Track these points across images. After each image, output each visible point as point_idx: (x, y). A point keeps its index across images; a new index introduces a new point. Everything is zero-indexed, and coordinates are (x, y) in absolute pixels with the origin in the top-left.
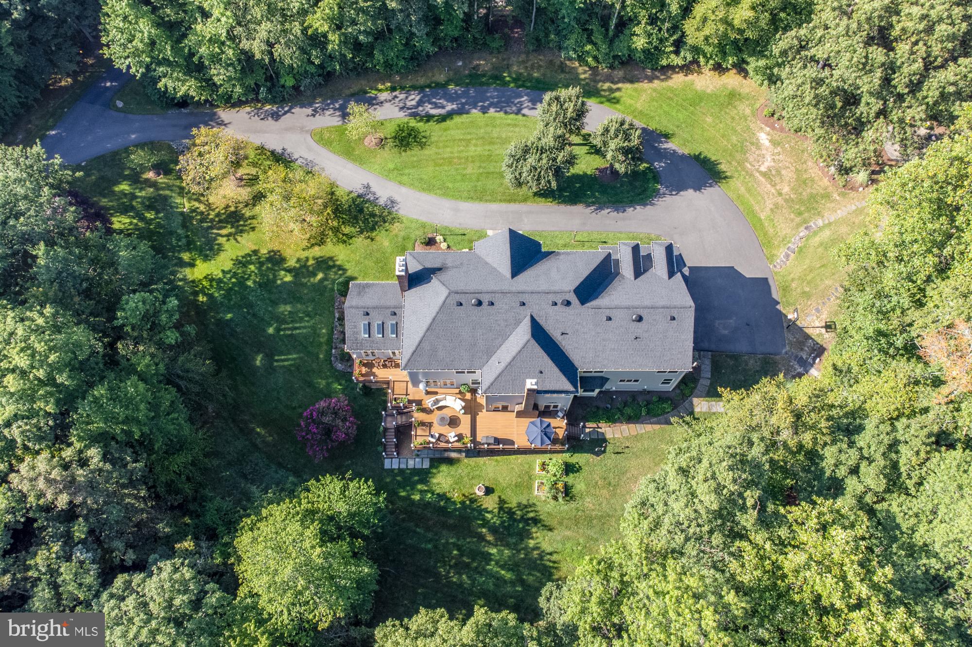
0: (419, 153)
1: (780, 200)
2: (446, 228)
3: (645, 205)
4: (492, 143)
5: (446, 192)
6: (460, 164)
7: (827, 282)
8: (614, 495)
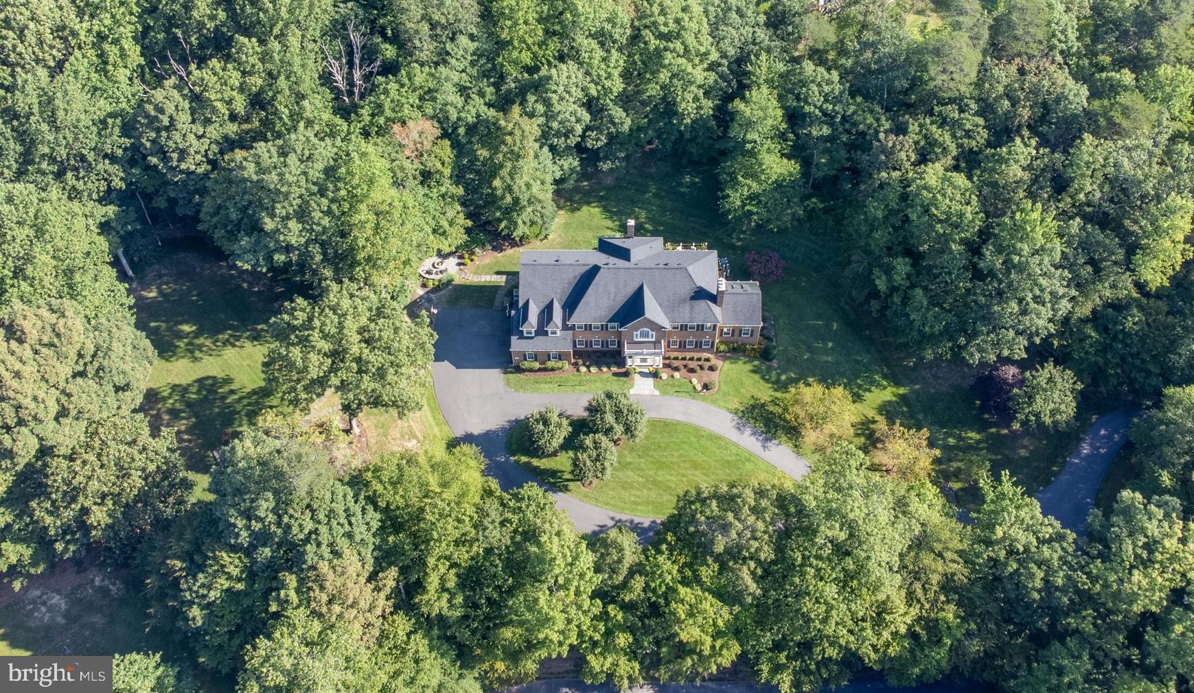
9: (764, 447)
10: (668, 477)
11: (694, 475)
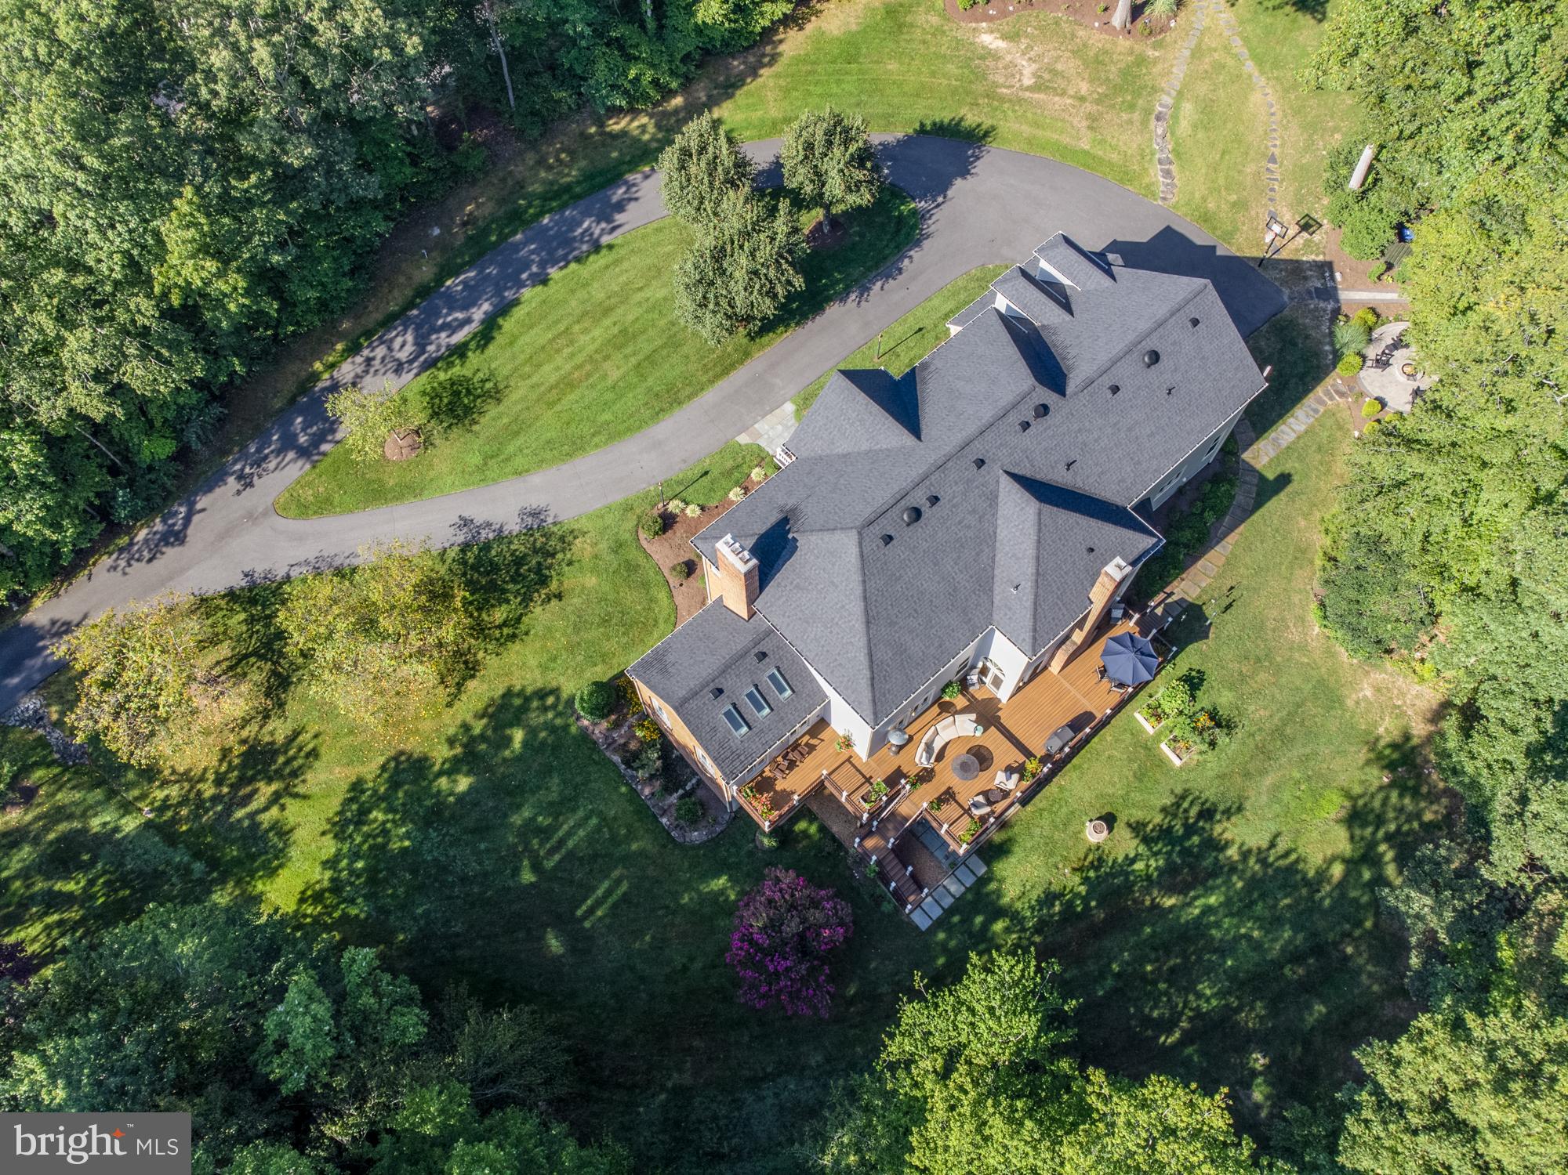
0: (501, 408)
1: (1089, 107)
2: (667, 483)
3: (918, 243)
4: (607, 311)
5: (614, 433)
6: (589, 375)
7: (1250, 168)
8: (1278, 671)
9: (466, 522)
10: (597, 332)
11: (558, 369)
